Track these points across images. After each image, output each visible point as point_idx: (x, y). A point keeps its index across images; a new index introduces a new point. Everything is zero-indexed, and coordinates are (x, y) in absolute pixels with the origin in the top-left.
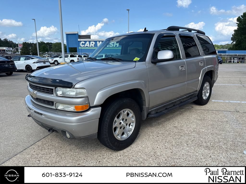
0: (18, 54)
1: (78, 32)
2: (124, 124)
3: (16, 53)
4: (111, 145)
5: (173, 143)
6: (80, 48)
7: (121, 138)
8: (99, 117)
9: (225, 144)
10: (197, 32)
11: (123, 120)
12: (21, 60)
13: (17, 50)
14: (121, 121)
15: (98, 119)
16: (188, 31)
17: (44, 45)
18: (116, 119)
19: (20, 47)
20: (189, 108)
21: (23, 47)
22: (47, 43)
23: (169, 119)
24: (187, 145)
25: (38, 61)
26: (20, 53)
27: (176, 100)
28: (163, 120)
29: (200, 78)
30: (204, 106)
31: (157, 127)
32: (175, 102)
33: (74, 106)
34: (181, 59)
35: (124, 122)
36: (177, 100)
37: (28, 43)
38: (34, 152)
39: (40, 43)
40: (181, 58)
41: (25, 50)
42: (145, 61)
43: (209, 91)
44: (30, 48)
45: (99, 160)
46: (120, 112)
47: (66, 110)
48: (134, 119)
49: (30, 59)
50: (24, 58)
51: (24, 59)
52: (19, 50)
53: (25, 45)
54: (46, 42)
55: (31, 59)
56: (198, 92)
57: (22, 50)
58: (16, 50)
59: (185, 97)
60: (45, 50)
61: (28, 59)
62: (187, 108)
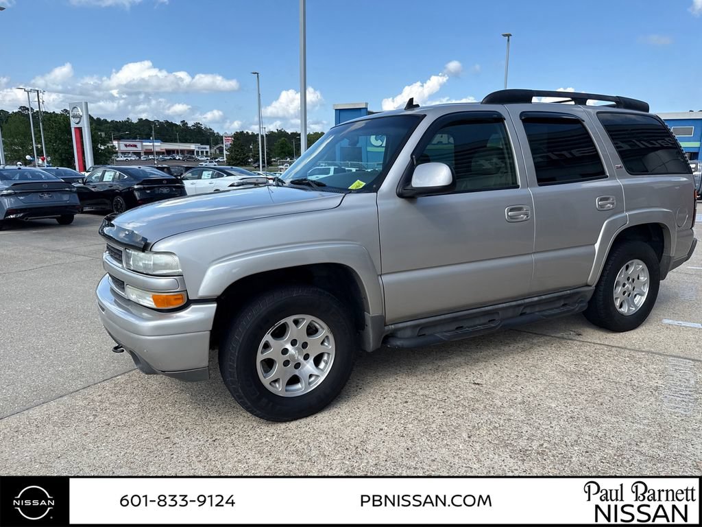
0: (221, 160)
1: (367, 104)
2: (296, 356)
3: (217, 160)
4: (249, 404)
5: (434, 426)
6: (369, 149)
7: (286, 391)
8: (211, 329)
9: (587, 452)
10: (614, 103)
11: (294, 343)
12: (203, 177)
13: (221, 150)
14: (289, 346)
15: (209, 332)
16: (573, 103)
17: (283, 138)
18: (268, 337)
19: (227, 144)
20: (565, 336)
21: (234, 145)
22: (291, 133)
23: (478, 361)
24: (469, 437)
25: (242, 181)
26: (225, 159)
27: (496, 307)
28: (459, 360)
29: (597, 246)
30: (618, 336)
31: (424, 378)
32: (495, 312)
33: (151, 294)
34: (518, 187)
35: (297, 349)
36: (500, 306)
37: (247, 132)
38: (99, 396)
39: (275, 133)
40: (519, 183)
41: (238, 151)
42: (376, 190)
43: (646, 290)
44: (251, 147)
45: (217, 437)
46: (282, 321)
47: (142, 303)
48: (330, 347)
49: (223, 176)
50: (211, 172)
51: (210, 176)
52: (225, 152)
53: (238, 139)
54: (289, 131)
55: (225, 175)
56: (593, 288)
57: (231, 152)
58: (218, 152)
59: (536, 299)
60: (284, 153)
61: (219, 176)
62: (559, 335)
